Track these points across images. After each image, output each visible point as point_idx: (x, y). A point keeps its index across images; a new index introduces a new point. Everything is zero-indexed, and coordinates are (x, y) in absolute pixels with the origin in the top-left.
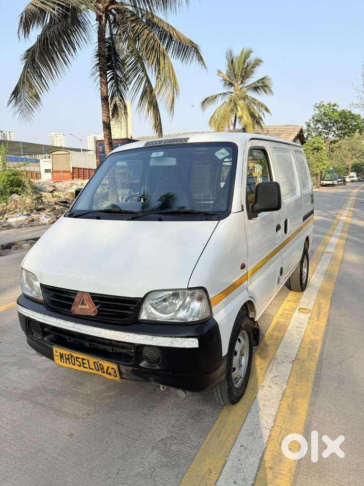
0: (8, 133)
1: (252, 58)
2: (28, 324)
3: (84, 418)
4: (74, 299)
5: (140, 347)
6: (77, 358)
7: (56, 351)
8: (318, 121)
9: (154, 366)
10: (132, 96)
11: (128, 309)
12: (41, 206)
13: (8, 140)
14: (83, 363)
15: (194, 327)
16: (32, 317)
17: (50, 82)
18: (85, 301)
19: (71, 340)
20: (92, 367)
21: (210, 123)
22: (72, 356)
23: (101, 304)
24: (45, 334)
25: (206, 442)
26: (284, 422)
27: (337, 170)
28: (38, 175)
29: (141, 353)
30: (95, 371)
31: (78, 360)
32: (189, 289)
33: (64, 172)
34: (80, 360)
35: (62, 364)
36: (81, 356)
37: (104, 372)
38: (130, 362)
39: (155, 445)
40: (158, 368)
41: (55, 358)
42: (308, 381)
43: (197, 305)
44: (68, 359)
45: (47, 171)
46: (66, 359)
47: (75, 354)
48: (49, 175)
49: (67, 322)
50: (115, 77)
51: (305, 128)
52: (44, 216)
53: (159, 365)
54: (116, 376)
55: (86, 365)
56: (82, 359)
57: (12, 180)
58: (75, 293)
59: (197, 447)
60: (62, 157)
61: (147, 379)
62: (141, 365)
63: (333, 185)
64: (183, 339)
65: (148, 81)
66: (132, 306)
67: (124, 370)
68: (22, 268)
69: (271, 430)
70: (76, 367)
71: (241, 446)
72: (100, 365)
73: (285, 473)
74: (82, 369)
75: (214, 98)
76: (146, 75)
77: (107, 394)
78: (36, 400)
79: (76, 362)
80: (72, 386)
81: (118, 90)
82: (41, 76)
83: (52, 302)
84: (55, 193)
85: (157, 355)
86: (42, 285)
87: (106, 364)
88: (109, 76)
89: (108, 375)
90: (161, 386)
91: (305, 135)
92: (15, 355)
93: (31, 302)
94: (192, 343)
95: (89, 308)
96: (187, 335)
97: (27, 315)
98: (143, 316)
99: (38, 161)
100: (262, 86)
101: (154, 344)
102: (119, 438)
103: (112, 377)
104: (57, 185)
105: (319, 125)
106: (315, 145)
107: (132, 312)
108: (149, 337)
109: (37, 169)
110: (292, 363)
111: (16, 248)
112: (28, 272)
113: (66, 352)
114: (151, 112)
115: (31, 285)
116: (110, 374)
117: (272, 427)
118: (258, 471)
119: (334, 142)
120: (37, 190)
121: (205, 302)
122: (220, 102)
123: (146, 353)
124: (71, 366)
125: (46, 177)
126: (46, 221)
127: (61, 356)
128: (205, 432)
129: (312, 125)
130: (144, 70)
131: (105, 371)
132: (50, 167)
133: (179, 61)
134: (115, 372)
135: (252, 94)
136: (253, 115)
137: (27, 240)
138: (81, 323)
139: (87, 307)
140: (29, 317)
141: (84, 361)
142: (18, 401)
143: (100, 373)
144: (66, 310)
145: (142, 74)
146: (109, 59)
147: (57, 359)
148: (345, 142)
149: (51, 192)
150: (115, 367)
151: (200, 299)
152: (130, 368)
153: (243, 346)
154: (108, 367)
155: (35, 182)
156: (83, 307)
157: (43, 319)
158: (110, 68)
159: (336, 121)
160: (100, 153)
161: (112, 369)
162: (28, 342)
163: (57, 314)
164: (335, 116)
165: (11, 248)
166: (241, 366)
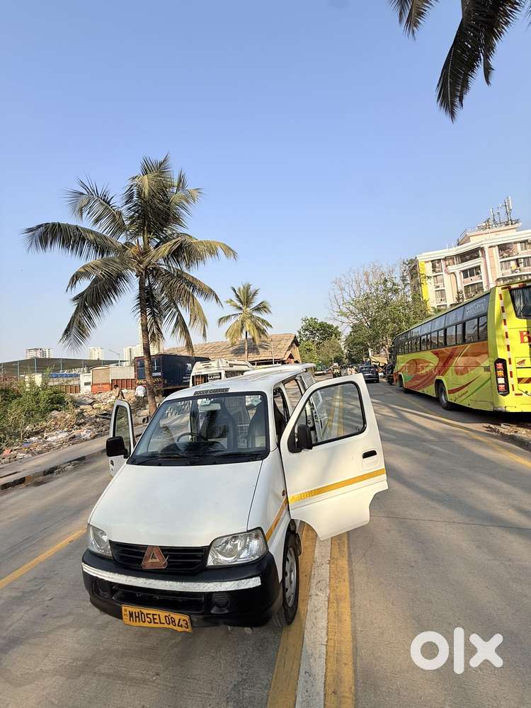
0: (47, 350)
1: (252, 289)
2: (94, 585)
3: (154, 681)
4: (144, 553)
5: (209, 595)
6: (147, 614)
7: (126, 610)
8: (305, 330)
9: (223, 610)
10: (167, 326)
11: (196, 557)
12: (83, 420)
13: (47, 357)
14: (154, 619)
15: (255, 566)
16: (100, 577)
17: (96, 320)
18: (155, 554)
19: (139, 595)
20: (163, 621)
21: (226, 335)
22: (142, 613)
23: (170, 555)
24: (113, 592)
25: (274, 676)
26: (335, 633)
27: (324, 363)
28: (77, 389)
29: (211, 599)
30: (166, 626)
31: (149, 616)
32: (248, 531)
33: (103, 384)
34: (151, 616)
35: (131, 623)
36: (152, 611)
37: (175, 625)
38: (200, 610)
39: (228, 696)
40: (226, 611)
41: (124, 617)
42: (344, 580)
43: (255, 544)
44: (138, 617)
45: (86, 384)
46: (136, 617)
47: (145, 611)
48: (89, 388)
49: (138, 579)
50: (153, 313)
51: (297, 335)
52: (85, 431)
53: (227, 609)
54: (188, 628)
55: (157, 621)
56: (153, 615)
57: (52, 399)
58: (145, 547)
59: (268, 686)
60: (102, 372)
61: (217, 624)
62: (212, 612)
63: (324, 374)
64: (248, 580)
65: (180, 315)
66: (200, 554)
67: (195, 620)
68: (89, 524)
69: (326, 645)
70: (146, 624)
71: (306, 672)
72: (172, 618)
73: (347, 695)
74: (152, 625)
75: (228, 317)
76: (178, 311)
77: (173, 641)
78: (99, 670)
79: (147, 619)
80: (136, 640)
81: (156, 322)
82: (90, 318)
83: (121, 557)
84: (95, 405)
85: (224, 600)
86: (110, 542)
87: (177, 617)
88: (148, 312)
89: (180, 628)
90: (229, 627)
91: (298, 340)
92: (70, 613)
93: (99, 559)
94: (255, 582)
95: (159, 562)
96: (250, 575)
97: (95, 575)
98: (210, 562)
99: (78, 376)
100: (262, 308)
101: (223, 590)
102: (192, 698)
103: (184, 629)
104: (96, 396)
105: (307, 332)
106: (307, 347)
107: (200, 560)
108: (218, 584)
109: (76, 383)
110: (329, 563)
111: (59, 472)
112: (96, 529)
113: (135, 609)
114: (183, 337)
115: (98, 540)
116: (181, 626)
117: (327, 642)
118: (325, 700)
119: (320, 343)
120: (77, 404)
121: (261, 539)
122: (233, 320)
123: (215, 599)
124: (141, 624)
125: (85, 390)
126: (88, 436)
127: (131, 615)
128: (271, 665)
129: (302, 333)
130: (177, 307)
131: (177, 623)
132: (90, 380)
133: (202, 298)
134: (187, 624)
135: (255, 314)
136: (258, 328)
137: (70, 462)
138: (152, 578)
139: (158, 560)
140: (96, 577)
141: (155, 617)
142: (79, 676)
143: (171, 626)
144: (137, 565)
145: (175, 310)
146: (147, 300)
147: (126, 618)
148: (326, 343)
149: (91, 404)
150: (187, 618)
151: (257, 537)
152: (201, 617)
153: (292, 564)
154: (180, 620)
155: (76, 396)
156: (154, 560)
157: (112, 578)
158: (148, 306)
159: (318, 329)
160: (138, 367)
161: (184, 620)
162: (92, 601)
163: (127, 571)
164: (318, 326)
165: (53, 472)
166: (291, 582)
